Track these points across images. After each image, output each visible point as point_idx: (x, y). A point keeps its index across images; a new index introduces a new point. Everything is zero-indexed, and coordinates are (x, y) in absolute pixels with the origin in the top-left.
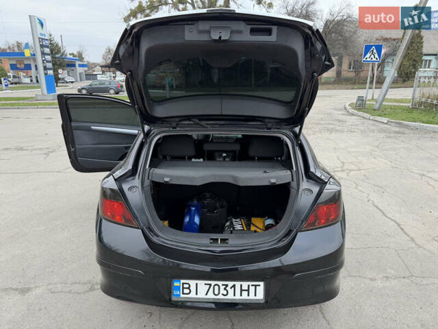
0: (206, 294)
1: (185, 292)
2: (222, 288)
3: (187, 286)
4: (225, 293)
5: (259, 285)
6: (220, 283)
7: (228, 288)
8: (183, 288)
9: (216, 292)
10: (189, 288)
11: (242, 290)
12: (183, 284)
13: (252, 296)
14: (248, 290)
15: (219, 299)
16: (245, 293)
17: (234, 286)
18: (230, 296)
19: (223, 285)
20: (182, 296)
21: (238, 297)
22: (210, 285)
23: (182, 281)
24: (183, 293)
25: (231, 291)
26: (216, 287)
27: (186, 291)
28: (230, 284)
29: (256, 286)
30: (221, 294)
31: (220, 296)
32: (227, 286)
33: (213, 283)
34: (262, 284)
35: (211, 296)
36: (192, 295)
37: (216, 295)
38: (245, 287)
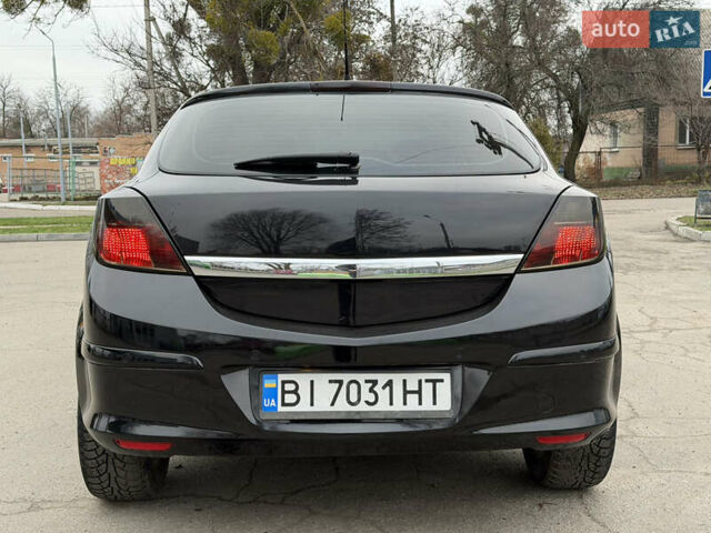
0: (333, 404)
1: (286, 401)
2: (365, 387)
3: (292, 387)
4: (371, 398)
5: (442, 381)
6: (361, 377)
7: (377, 389)
8: (284, 392)
9: (354, 398)
10: (295, 392)
11: (406, 392)
12: (284, 382)
13: (427, 405)
14: (419, 392)
15: (358, 413)
16: (412, 399)
17: (390, 383)
18: (383, 406)
19: (367, 381)
20: (281, 409)
21: (398, 406)
22: (340, 382)
23: (282, 377)
24: (284, 404)
25: (384, 394)
26: (354, 387)
27: (290, 398)
28: (382, 378)
29: (434, 382)
30: (362, 401)
31: (362, 407)
32: (375, 383)
33: (346, 377)
34: (446, 377)
35: (342, 406)
36: (304, 407)
37: (352, 404)
38: (412, 386)
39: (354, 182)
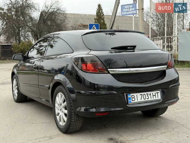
0: (141, 100)
1: (133, 100)
2: (146, 95)
4: (148, 97)
5: (159, 93)
6: (145, 93)
7: (148, 95)
8: (132, 98)
9: (145, 98)
10: (134, 98)
11: (153, 96)
12: (132, 96)
13: (157, 98)
14: (155, 95)
17: (150, 94)
18: (150, 99)
19: (147, 94)
20: (132, 102)
21: (152, 99)
22: (142, 95)
23: (131, 95)
24: (132, 101)
25: (150, 96)
26: (144, 95)
27: (133, 99)
29: (157, 93)
31: (146, 100)
32: (148, 94)
33: (143, 93)
34: (159, 92)
35: (143, 100)
36: (136, 101)
37: (145, 99)
38: (154, 94)
39: (134, 51)
